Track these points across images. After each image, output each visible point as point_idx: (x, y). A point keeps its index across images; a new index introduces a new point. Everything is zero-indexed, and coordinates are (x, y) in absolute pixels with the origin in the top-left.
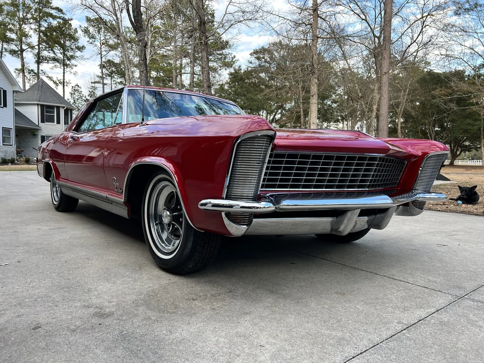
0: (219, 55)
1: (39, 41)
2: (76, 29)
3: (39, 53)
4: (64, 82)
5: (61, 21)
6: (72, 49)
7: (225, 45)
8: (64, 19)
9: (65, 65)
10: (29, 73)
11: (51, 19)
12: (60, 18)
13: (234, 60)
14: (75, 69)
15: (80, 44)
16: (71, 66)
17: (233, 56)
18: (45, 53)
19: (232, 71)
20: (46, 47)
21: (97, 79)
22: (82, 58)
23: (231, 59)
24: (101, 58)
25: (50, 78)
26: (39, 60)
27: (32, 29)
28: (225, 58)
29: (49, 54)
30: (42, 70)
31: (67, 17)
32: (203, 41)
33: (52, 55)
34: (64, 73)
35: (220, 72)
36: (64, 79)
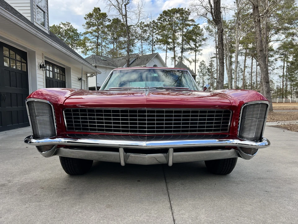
1: (182, 40)
2: (202, 29)
3: (182, 47)
4: (195, 60)
5: (193, 26)
6: (200, 41)
8: (195, 25)
9: (196, 51)
10: (179, 58)
11: (188, 27)
12: (192, 25)
14: (201, 51)
15: (205, 37)
16: (199, 51)
18: (186, 46)
20: (186, 43)
21: (214, 56)
22: (205, 45)
24: (216, 43)
25: (187, 59)
26: (183, 50)
27: (179, 35)
29: (188, 46)
30: (184, 56)
31: (196, 24)
34: (196, 55)
36: (196, 59)
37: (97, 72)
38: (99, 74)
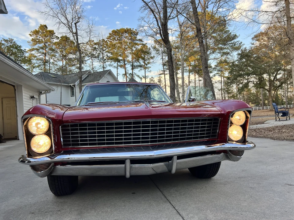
0: (230, 44)
1: (132, 58)
2: (150, 48)
3: (132, 64)
4: (145, 77)
5: (141, 45)
6: (148, 59)
7: (235, 37)
8: (143, 45)
9: (145, 68)
10: (129, 75)
11: (137, 46)
12: (140, 44)
13: (241, 45)
14: (150, 69)
15: (152, 56)
16: (148, 68)
17: (240, 42)
18: (136, 64)
19: (240, 52)
20: (136, 61)
21: (162, 72)
22: (153, 62)
23: (239, 45)
24: (163, 60)
25: (138, 76)
26: (133, 67)
27: (128, 53)
28: (235, 45)
30: (134, 73)
31: (144, 43)
32: (200, 41)
33: (139, 64)
34: (145, 72)
35: (231, 54)
36: (145, 75)
37: (50, 90)
38: (52, 91)
